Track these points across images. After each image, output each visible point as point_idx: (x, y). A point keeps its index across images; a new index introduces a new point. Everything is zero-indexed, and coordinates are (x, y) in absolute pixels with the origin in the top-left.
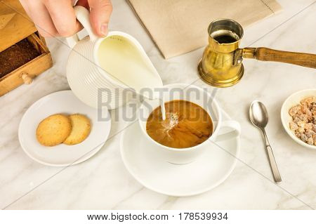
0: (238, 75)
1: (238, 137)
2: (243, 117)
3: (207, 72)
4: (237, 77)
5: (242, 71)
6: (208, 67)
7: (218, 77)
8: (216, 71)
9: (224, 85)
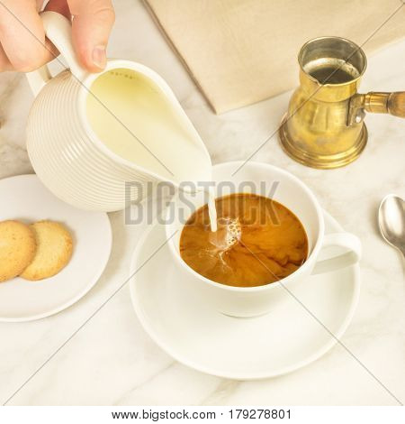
0: (357, 144)
1: (357, 266)
2: (366, 227)
3: (296, 139)
4: (353, 150)
5: (364, 137)
6: (299, 130)
7: (317, 149)
8: (314, 137)
9: (331, 165)
